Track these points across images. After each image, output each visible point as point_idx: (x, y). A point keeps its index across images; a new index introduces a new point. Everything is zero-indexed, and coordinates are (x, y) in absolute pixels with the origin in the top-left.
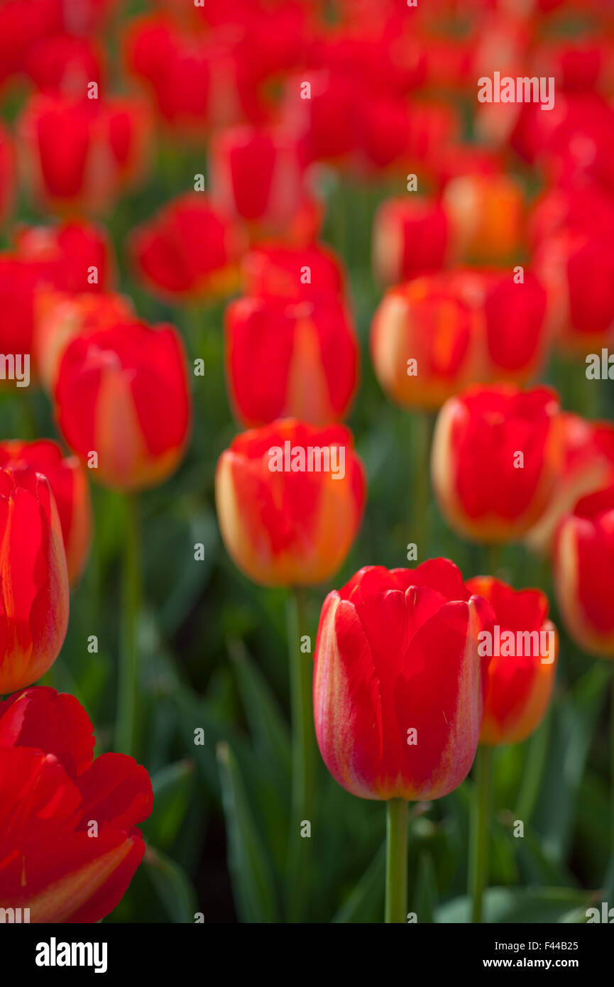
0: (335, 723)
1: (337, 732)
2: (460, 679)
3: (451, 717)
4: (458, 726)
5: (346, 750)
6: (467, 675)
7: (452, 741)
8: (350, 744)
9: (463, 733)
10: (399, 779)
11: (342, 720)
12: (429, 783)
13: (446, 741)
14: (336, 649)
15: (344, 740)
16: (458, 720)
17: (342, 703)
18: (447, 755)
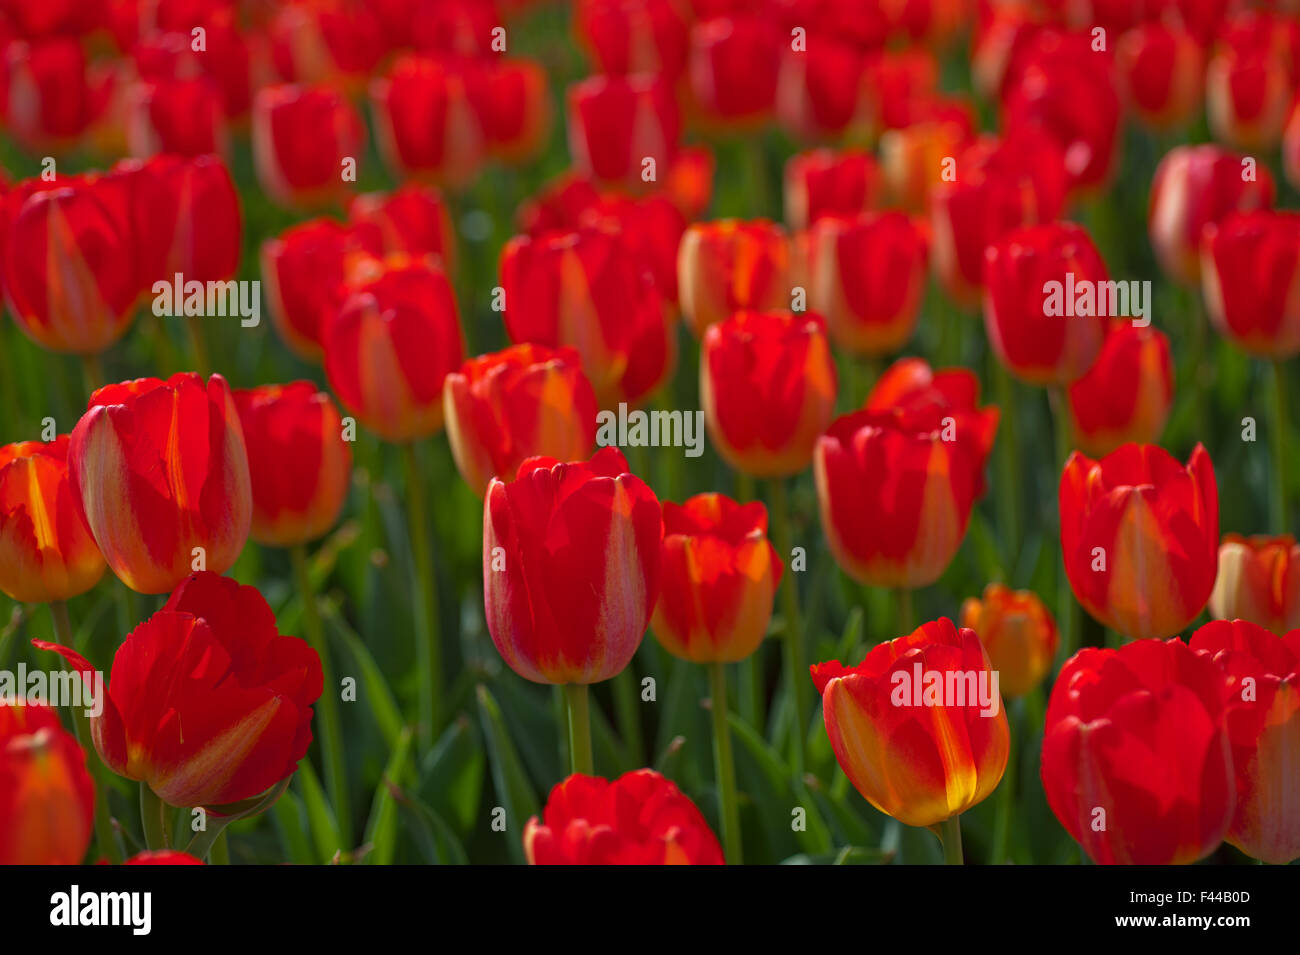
0: (496, 603)
1: (499, 612)
2: (607, 552)
3: (600, 589)
4: (608, 598)
5: (507, 628)
6: (615, 549)
7: (603, 613)
8: (509, 623)
9: (614, 606)
10: (561, 657)
11: (502, 601)
12: (588, 659)
13: (597, 614)
14: (492, 528)
15: (505, 619)
16: (607, 593)
17: (501, 582)
18: (600, 629)
